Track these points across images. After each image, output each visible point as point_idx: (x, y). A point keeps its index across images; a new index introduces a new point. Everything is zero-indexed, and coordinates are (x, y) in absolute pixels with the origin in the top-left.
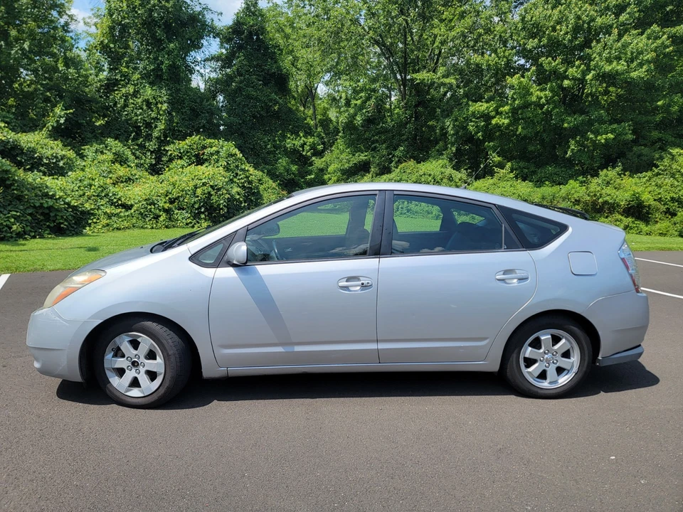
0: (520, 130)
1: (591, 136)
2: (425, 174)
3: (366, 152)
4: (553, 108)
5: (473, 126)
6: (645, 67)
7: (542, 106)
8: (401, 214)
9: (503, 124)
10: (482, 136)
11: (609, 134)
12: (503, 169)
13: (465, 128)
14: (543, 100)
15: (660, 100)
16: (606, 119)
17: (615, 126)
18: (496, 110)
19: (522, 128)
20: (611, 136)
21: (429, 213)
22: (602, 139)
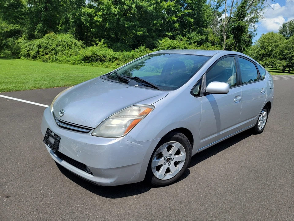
0: (107, 25)
1: (134, 32)
2: (61, 41)
3: (17, 24)
4: (121, 17)
5: (84, 19)
6: (152, 7)
7: (116, 15)
8: (52, 61)
9: (100, 21)
10: (89, 25)
11: (141, 32)
12: (100, 42)
13: (80, 19)
14: (116, 13)
15: (155, 21)
16: (139, 25)
17: (142, 29)
18: (95, 13)
19: (108, 24)
20: (141, 33)
21: (68, 61)
22: (139, 33)
